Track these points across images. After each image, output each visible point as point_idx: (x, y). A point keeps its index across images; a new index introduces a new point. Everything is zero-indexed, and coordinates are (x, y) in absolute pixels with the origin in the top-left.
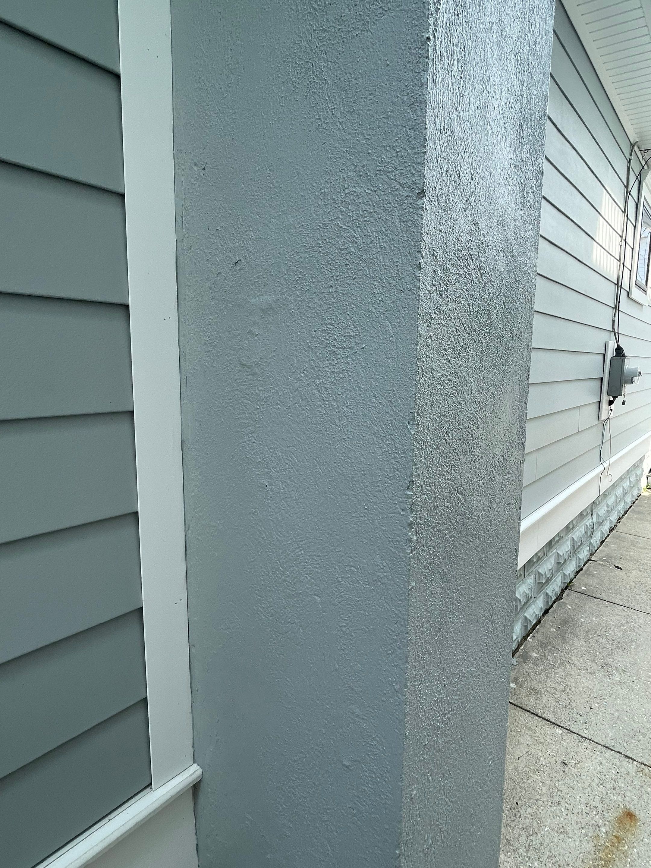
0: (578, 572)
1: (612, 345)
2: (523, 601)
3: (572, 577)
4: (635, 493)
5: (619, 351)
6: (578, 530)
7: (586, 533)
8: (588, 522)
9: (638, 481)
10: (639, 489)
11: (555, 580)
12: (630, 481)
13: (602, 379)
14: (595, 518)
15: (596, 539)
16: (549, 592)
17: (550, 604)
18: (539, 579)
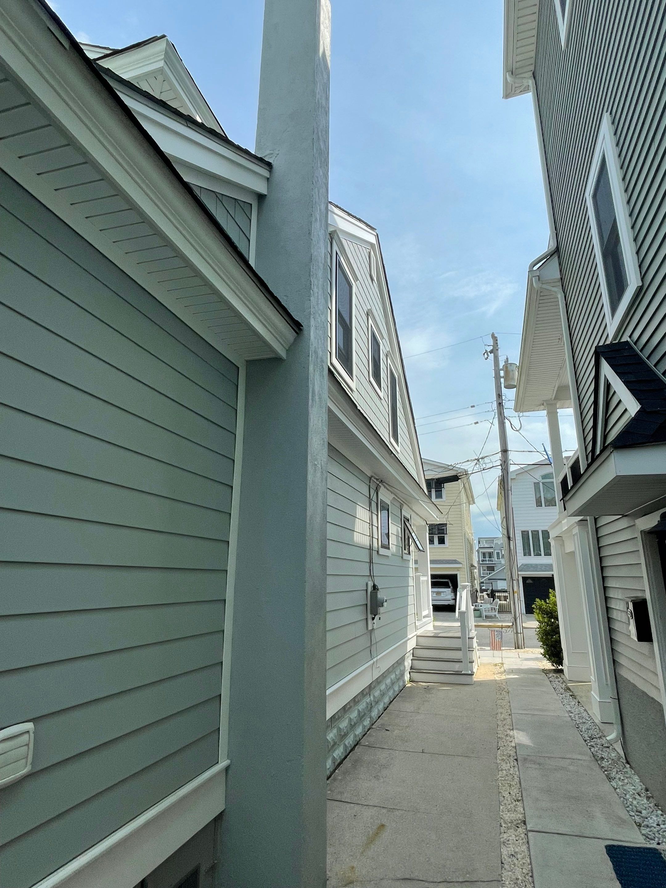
0: (364, 735)
1: (370, 584)
2: (332, 743)
3: (360, 737)
4: (401, 684)
5: (375, 587)
6: (362, 704)
7: (367, 707)
8: (368, 699)
9: (403, 675)
10: (404, 682)
11: (350, 736)
12: (396, 675)
13: (367, 604)
14: (372, 697)
15: (375, 713)
16: (346, 743)
17: (348, 752)
18: (340, 732)
